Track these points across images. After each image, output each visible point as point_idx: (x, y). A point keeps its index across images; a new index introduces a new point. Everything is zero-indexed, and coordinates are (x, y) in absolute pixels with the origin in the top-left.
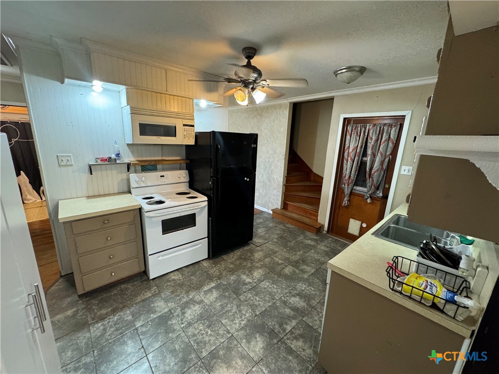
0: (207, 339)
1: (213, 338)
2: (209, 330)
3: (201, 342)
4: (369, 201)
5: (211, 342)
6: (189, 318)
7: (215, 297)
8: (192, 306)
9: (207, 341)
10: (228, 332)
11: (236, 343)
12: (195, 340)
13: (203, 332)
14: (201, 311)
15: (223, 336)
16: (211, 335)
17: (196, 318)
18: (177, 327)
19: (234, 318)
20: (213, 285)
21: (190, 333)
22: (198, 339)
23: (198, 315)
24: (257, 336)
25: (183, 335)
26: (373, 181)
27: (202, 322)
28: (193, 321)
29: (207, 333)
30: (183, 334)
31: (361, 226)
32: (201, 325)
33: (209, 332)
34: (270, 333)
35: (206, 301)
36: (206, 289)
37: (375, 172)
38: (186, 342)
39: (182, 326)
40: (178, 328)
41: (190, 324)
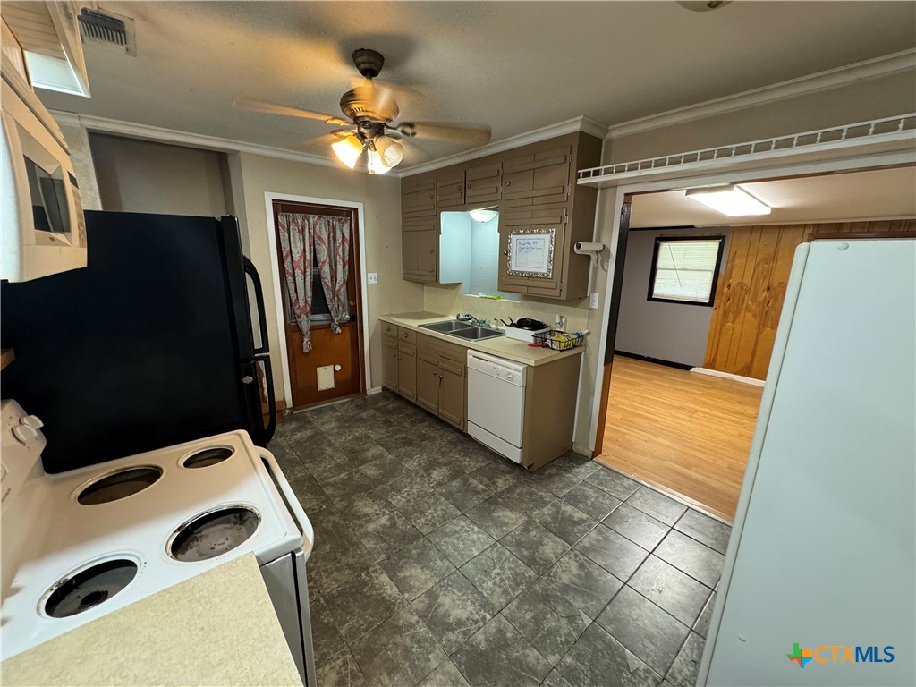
0: (508, 573)
1: (507, 565)
2: (494, 572)
3: (515, 580)
4: (339, 330)
5: (512, 566)
6: (471, 608)
7: (419, 571)
8: (441, 610)
9: (513, 572)
10: (494, 546)
11: (509, 537)
12: (514, 590)
13: (498, 579)
14: (455, 591)
15: (501, 553)
16: (501, 568)
17: (470, 596)
18: (492, 627)
19: (468, 540)
20: (384, 578)
21: (502, 600)
22: (510, 585)
23: (463, 595)
24: (496, 515)
25: (508, 612)
26: (339, 299)
27: (478, 584)
28: (477, 600)
29: (499, 574)
30: (506, 611)
31: (335, 370)
32: (485, 585)
33: (497, 571)
34: (491, 504)
35: (430, 585)
36: (395, 589)
37: (340, 287)
38: (519, 604)
39: (488, 617)
40: (493, 625)
41: (486, 605)
